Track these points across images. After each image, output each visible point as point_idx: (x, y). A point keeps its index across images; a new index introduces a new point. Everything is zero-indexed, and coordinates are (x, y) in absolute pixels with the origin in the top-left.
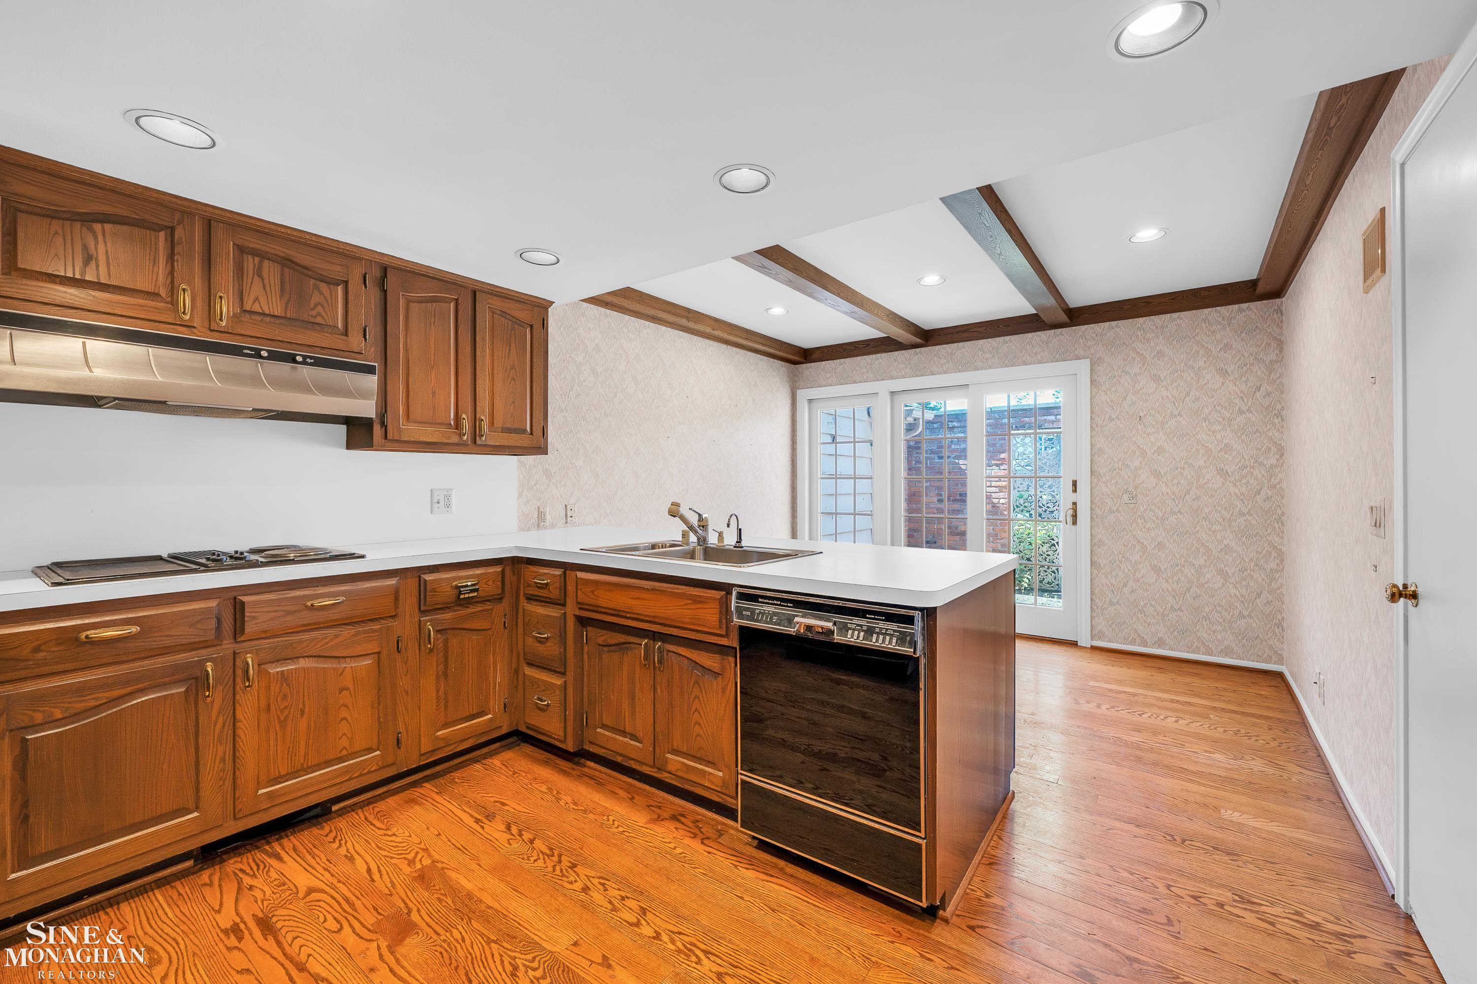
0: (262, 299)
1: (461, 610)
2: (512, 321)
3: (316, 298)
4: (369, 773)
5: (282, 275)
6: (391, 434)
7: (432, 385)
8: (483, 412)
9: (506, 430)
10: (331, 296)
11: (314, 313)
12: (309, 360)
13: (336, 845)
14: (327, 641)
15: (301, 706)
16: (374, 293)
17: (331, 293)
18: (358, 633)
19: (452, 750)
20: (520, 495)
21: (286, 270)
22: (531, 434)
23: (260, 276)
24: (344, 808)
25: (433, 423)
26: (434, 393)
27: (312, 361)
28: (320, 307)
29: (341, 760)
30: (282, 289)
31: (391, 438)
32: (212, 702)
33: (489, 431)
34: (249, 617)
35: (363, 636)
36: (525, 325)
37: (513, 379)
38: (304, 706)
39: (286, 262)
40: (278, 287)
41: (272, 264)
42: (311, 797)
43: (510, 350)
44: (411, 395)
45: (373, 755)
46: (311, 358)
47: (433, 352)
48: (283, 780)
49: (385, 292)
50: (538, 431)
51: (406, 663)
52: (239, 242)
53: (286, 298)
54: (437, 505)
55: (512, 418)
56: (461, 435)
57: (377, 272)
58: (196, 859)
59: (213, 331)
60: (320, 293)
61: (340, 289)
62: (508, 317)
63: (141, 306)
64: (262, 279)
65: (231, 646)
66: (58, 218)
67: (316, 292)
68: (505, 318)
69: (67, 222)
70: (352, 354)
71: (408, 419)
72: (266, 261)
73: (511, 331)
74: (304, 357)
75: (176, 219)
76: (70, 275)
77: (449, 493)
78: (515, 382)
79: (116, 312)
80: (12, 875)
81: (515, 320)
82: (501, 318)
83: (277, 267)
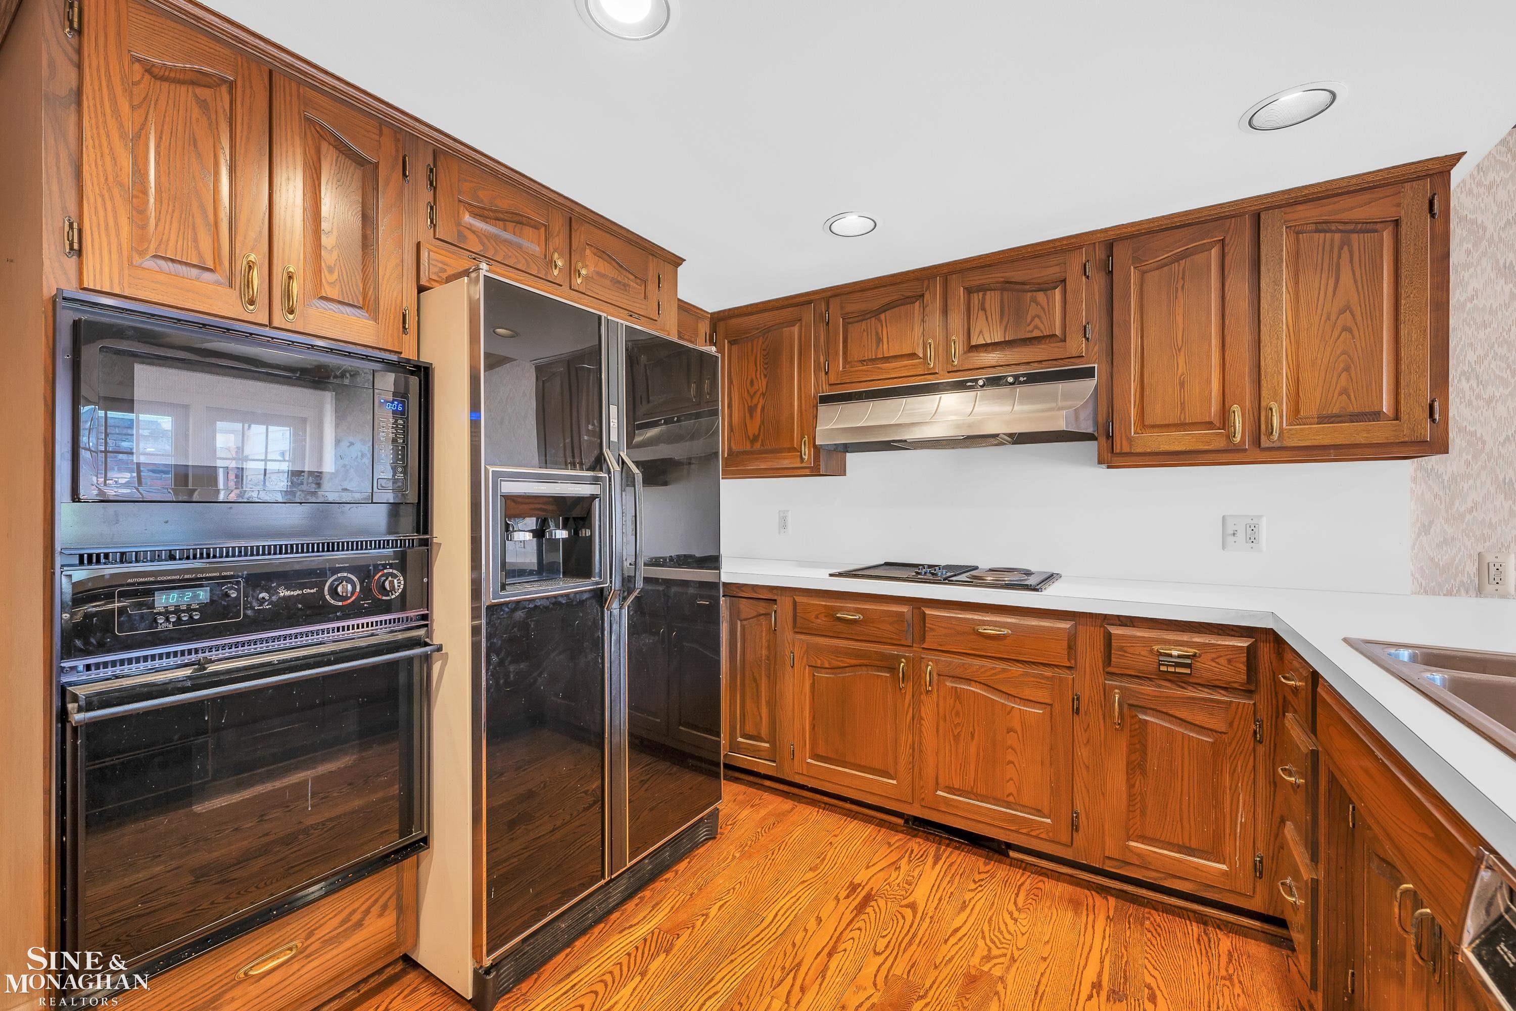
0: (985, 330)
1: (1171, 689)
2: (1342, 231)
3: (1033, 310)
4: (1037, 837)
5: (1002, 300)
6: (1119, 447)
7: (1180, 372)
8: (1276, 396)
9: (1323, 419)
10: (1048, 305)
11: (1031, 328)
12: (1022, 379)
13: (973, 886)
14: (994, 672)
15: (971, 729)
16: (1098, 280)
17: (1049, 299)
18: (1027, 674)
19: (1155, 880)
21: (1006, 294)
22: (1397, 418)
23: (984, 309)
24: (1022, 861)
25: (1182, 426)
26: (1182, 384)
27: (1025, 379)
28: (1037, 321)
29: (1008, 805)
30: (1002, 314)
31: (1118, 451)
32: (905, 693)
33: (1290, 424)
34: (929, 628)
35: (1033, 679)
36: (1380, 225)
37: (1347, 328)
38: (974, 730)
39: (1007, 285)
40: (998, 314)
41: (993, 292)
42: (981, 826)
43: (1337, 282)
44: (1147, 393)
45: (1042, 819)
46: (1024, 376)
47: (1182, 328)
48: (956, 793)
50: (1413, 411)
51: (1086, 731)
52: (967, 285)
53: (1004, 323)
54: (1232, 539)
55: (1344, 396)
56: (1230, 437)
57: (1100, 254)
58: (907, 822)
59: (949, 372)
60: (1037, 304)
61: (1058, 292)
62: (1333, 228)
63: (904, 366)
64: (986, 312)
65: (918, 649)
66: (864, 320)
67: (1033, 304)
68: (1325, 231)
69: (869, 320)
70: (1072, 360)
71: (1143, 425)
72: (988, 293)
73: (1341, 248)
74: (1016, 377)
75: (925, 286)
76: (870, 357)
77: (1255, 521)
78: (1351, 332)
79: (892, 376)
80: (809, 760)
81: (1352, 227)
82: (1316, 235)
83: (998, 293)
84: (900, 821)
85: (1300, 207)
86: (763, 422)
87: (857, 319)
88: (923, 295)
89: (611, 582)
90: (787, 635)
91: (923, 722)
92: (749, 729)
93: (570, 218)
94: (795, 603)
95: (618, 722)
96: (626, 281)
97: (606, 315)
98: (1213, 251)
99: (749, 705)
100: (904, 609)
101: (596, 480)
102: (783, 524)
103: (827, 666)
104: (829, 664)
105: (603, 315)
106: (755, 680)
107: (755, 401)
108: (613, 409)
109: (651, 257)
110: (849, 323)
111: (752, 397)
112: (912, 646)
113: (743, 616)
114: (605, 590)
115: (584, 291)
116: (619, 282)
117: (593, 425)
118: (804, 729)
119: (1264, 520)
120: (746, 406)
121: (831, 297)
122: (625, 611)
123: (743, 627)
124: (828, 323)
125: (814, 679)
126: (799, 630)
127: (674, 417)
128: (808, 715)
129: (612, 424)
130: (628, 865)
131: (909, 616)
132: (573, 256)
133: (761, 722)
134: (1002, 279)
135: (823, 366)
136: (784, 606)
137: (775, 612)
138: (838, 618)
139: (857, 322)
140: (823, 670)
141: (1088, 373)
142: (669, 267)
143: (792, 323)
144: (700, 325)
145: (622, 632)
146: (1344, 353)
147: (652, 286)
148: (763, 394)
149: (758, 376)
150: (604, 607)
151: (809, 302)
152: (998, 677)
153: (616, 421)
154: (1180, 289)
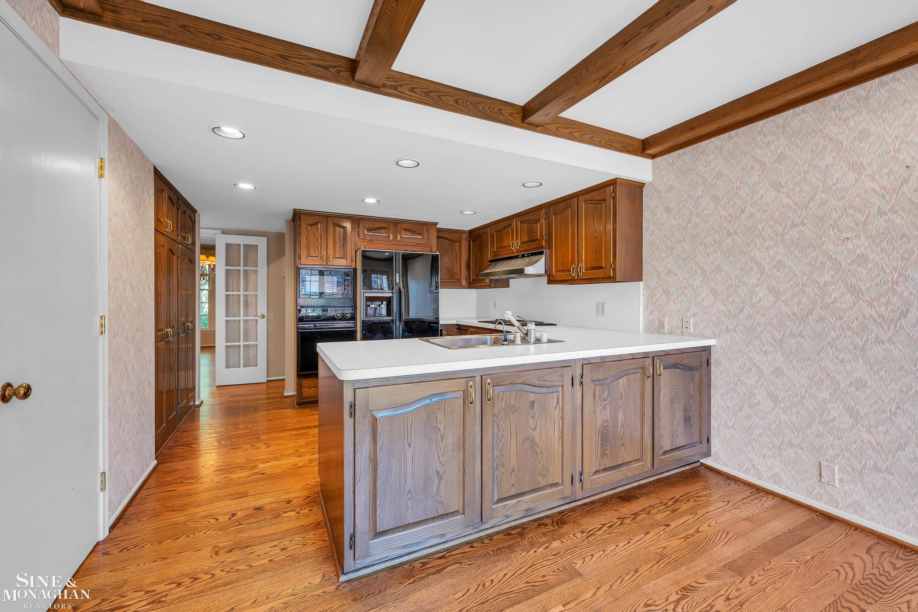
56: (572, 275)
57: (547, 210)
59: (517, 252)
63: (508, 250)
68: (592, 204)
69: (501, 233)
70: (541, 248)
76: (501, 246)
78: (596, 239)
79: (505, 253)
85: (587, 195)
86: (479, 269)
93: (396, 223)
98: (569, 210)
102: (495, 305)
108: (397, 274)
109: (425, 225)
110: (497, 234)
114: (394, 320)
115: (400, 241)
119: (606, 304)
121: (493, 225)
124: (492, 234)
129: (397, 278)
132: (396, 233)
135: (491, 249)
141: (542, 253)
142: (433, 226)
144: (463, 236)
145: (400, 331)
146: (595, 246)
147: (425, 234)
150: (394, 324)
151: (488, 227)
154: (563, 223)
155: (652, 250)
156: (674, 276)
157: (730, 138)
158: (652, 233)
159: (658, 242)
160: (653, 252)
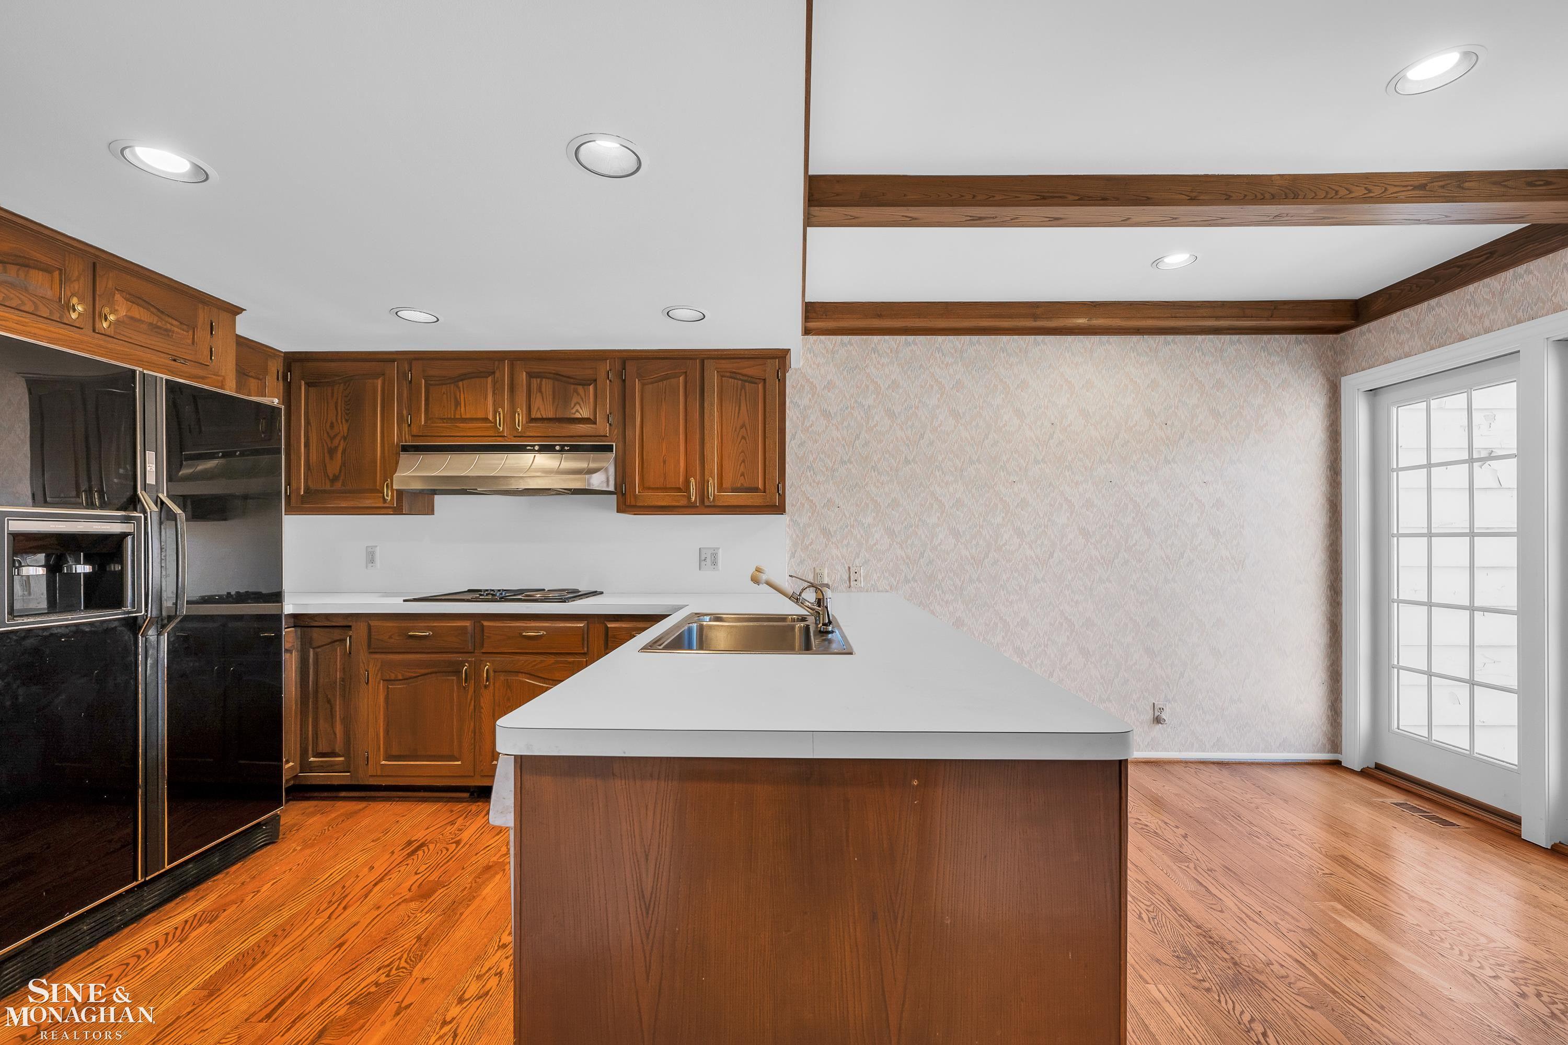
0: (542, 408)
2: (742, 380)
3: (575, 399)
5: (554, 387)
6: (629, 501)
7: (663, 454)
8: (712, 473)
9: (734, 490)
10: (585, 396)
12: (566, 448)
14: (535, 663)
16: (617, 385)
17: (585, 391)
18: (557, 662)
20: (793, 555)
21: (556, 383)
22: (764, 491)
23: (541, 391)
25: (665, 489)
26: (664, 462)
27: (568, 448)
28: (577, 406)
30: (554, 398)
31: (628, 504)
32: (467, 690)
33: (718, 492)
34: (486, 636)
35: (560, 665)
36: (757, 380)
37: (743, 437)
39: (557, 377)
40: (551, 397)
41: (547, 380)
43: (739, 410)
44: (645, 464)
46: (567, 445)
47: (664, 425)
49: (624, 381)
50: (771, 488)
52: (528, 370)
53: (555, 404)
54: (705, 563)
55: (742, 477)
56: (689, 498)
57: (618, 366)
58: (472, 794)
59: (515, 437)
60: (578, 394)
61: (591, 388)
62: (738, 377)
63: (479, 428)
64: (542, 394)
65: (479, 654)
66: (445, 384)
67: (575, 394)
68: (735, 378)
69: (448, 385)
70: (601, 438)
71: (644, 487)
72: (544, 380)
73: (741, 390)
74: (562, 447)
75: (496, 365)
76: (449, 416)
77: (715, 552)
78: (746, 440)
79: (468, 435)
80: (383, 762)
81: (746, 378)
82: (730, 380)
83: (551, 382)
84: (466, 795)
85: (723, 361)
86: (344, 464)
87: (437, 382)
88: (494, 373)
89: (146, 611)
90: (363, 656)
91: (482, 711)
92: (323, 747)
93: (94, 264)
94: (369, 627)
95: (155, 738)
96: (169, 326)
97: (141, 369)
98: (681, 378)
99: (322, 724)
100: (467, 624)
101: (126, 520)
102: (371, 558)
103: (400, 677)
104: (403, 676)
105: (138, 369)
106: (329, 702)
107: (336, 441)
108: (151, 456)
109: (200, 306)
110: (431, 385)
111: (332, 439)
112: (473, 652)
113: (315, 644)
114: (139, 619)
115: (112, 335)
116: (159, 328)
117: (125, 468)
118: (378, 735)
119: (720, 549)
120: (326, 447)
121: (413, 359)
122: (165, 638)
123: (316, 655)
124: (411, 382)
125: (388, 691)
126: (373, 651)
127: (236, 451)
128: (382, 725)
129: (148, 469)
130: (167, 867)
131: (470, 629)
132: (97, 302)
133: (336, 737)
134: (554, 372)
135: (406, 418)
136: (360, 630)
137: (350, 637)
138: (411, 636)
139: (438, 385)
140: (397, 682)
141: (609, 449)
142: (224, 316)
143: (376, 376)
144: (270, 363)
145: (161, 655)
146: (743, 452)
147: (202, 334)
148: (345, 438)
149: (339, 421)
150: (138, 634)
151: (393, 361)
152: (537, 667)
153: (154, 466)
154: (663, 400)
155: (802, 469)
156: (837, 509)
157: (908, 344)
158: (802, 444)
159: (811, 459)
160: (803, 473)
